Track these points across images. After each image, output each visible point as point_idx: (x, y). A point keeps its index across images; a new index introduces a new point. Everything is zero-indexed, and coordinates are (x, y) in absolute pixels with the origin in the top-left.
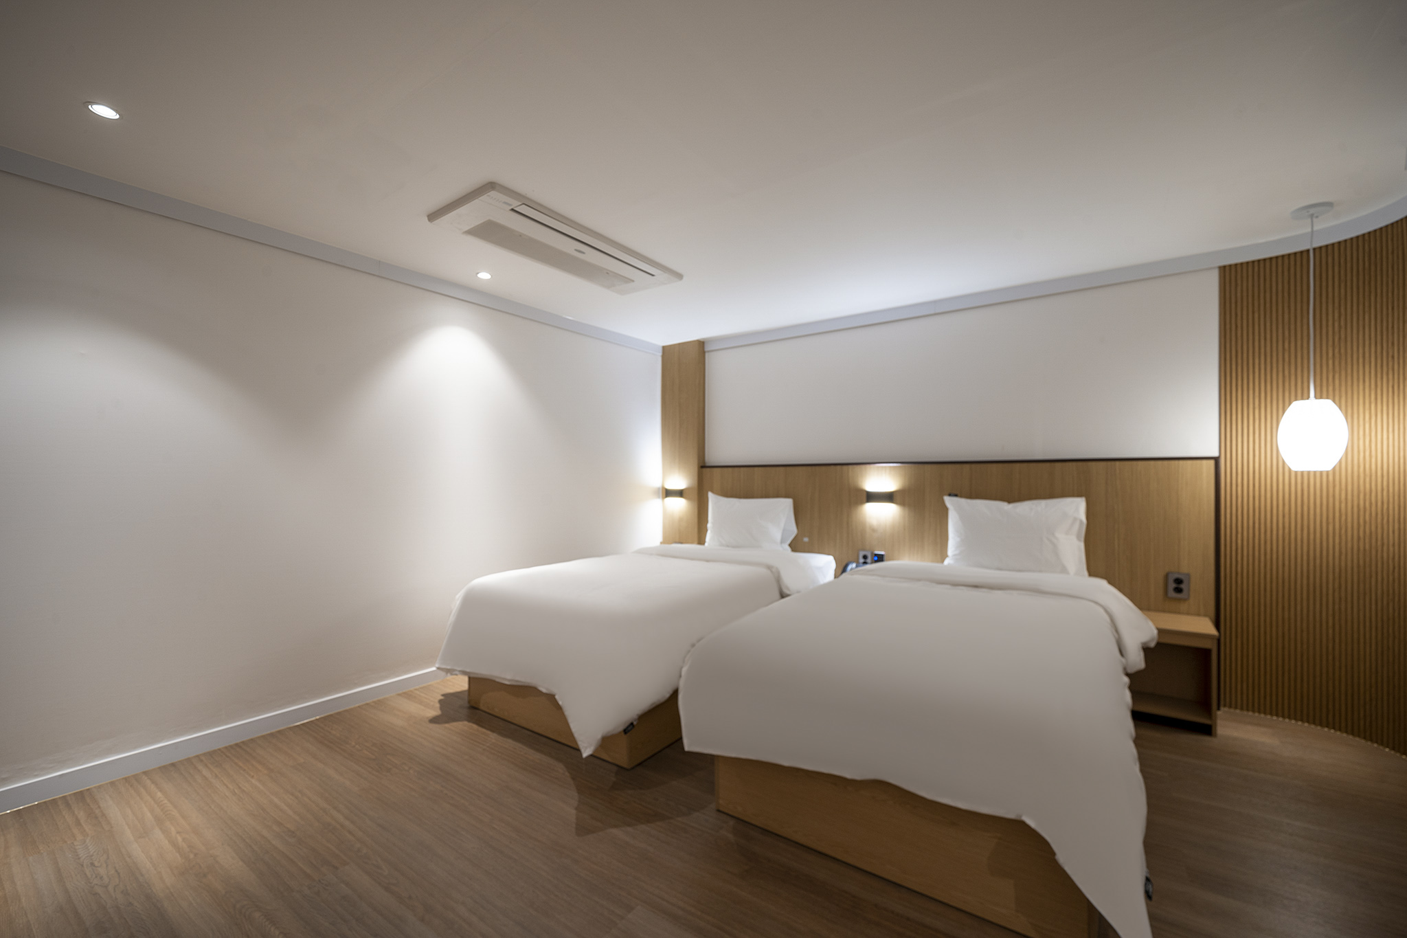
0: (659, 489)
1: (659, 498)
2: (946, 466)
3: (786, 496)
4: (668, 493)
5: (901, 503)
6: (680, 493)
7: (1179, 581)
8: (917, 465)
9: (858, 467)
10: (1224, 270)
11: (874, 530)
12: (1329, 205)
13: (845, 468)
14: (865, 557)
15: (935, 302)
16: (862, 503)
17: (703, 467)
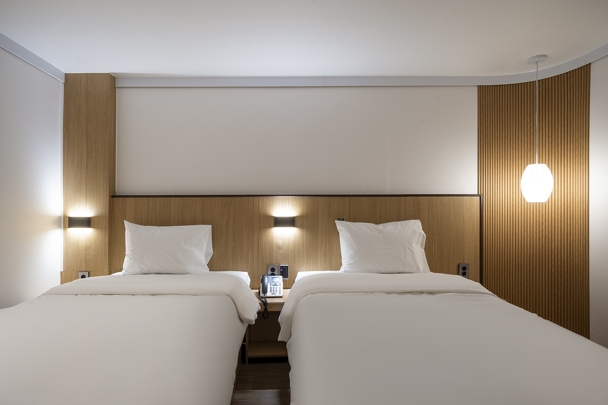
0: (60, 217)
1: (60, 228)
2: (333, 198)
3: (204, 222)
4: (73, 222)
5: (301, 227)
6: (87, 222)
7: (464, 268)
8: (312, 197)
9: (267, 198)
10: (480, 88)
11: (279, 248)
12: (545, 56)
13: (256, 198)
14: (273, 270)
15: (324, 78)
16: (270, 227)
17: (113, 196)
